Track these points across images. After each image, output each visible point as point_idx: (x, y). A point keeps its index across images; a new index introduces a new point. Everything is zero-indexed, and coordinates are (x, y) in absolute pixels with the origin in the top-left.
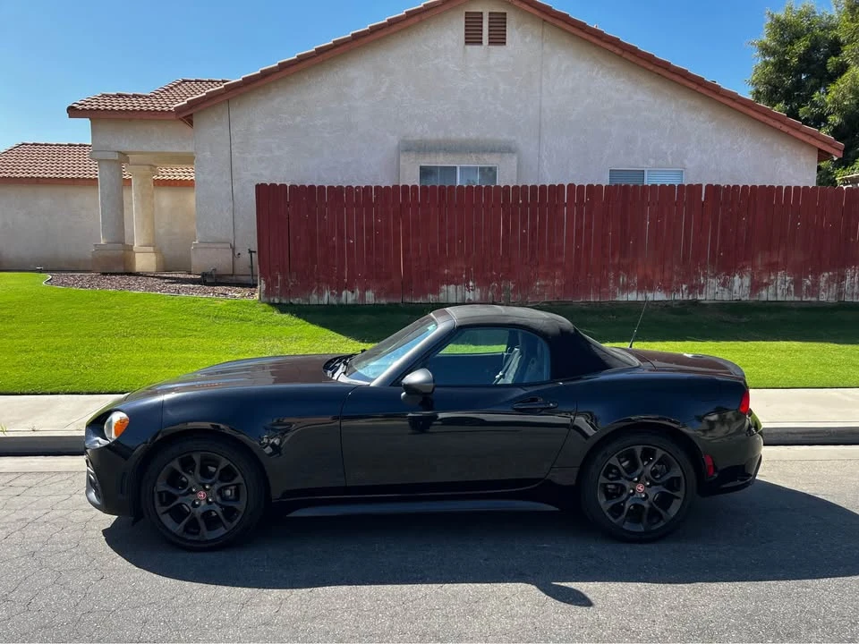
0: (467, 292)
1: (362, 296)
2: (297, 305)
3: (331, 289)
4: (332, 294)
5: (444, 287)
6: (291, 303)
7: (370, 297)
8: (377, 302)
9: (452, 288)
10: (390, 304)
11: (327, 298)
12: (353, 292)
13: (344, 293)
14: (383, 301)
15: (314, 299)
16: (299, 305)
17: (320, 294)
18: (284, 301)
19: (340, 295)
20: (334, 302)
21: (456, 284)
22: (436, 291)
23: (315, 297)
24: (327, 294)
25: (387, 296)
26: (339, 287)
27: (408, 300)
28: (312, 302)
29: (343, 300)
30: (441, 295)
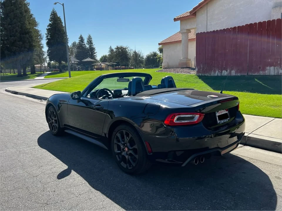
0: (280, 70)
1: (230, 72)
2: (206, 76)
3: (219, 70)
4: (219, 72)
5: (268, 68)
6: (205, 75)
7: (233, 73)
8: (236, 75)
9: (272, 68)
10: (241, 76)
11: (217, 73)
12: (227, 71)
13: (223, 71)
14: (239, 74)
15: (212, 74)
16: (207, 76)
17: (215, 72)
18: (203, 75)
19: (221, 72)
20: (219, 75)
21: (275, 66)
22: (264, 69)
23: (213, 73)
24: (217, 72)
25: (240, 72)
26: (222, 69)
27: (250, 74)
28: (212, 75)
29: (223, 74)
30: (267, 72)
